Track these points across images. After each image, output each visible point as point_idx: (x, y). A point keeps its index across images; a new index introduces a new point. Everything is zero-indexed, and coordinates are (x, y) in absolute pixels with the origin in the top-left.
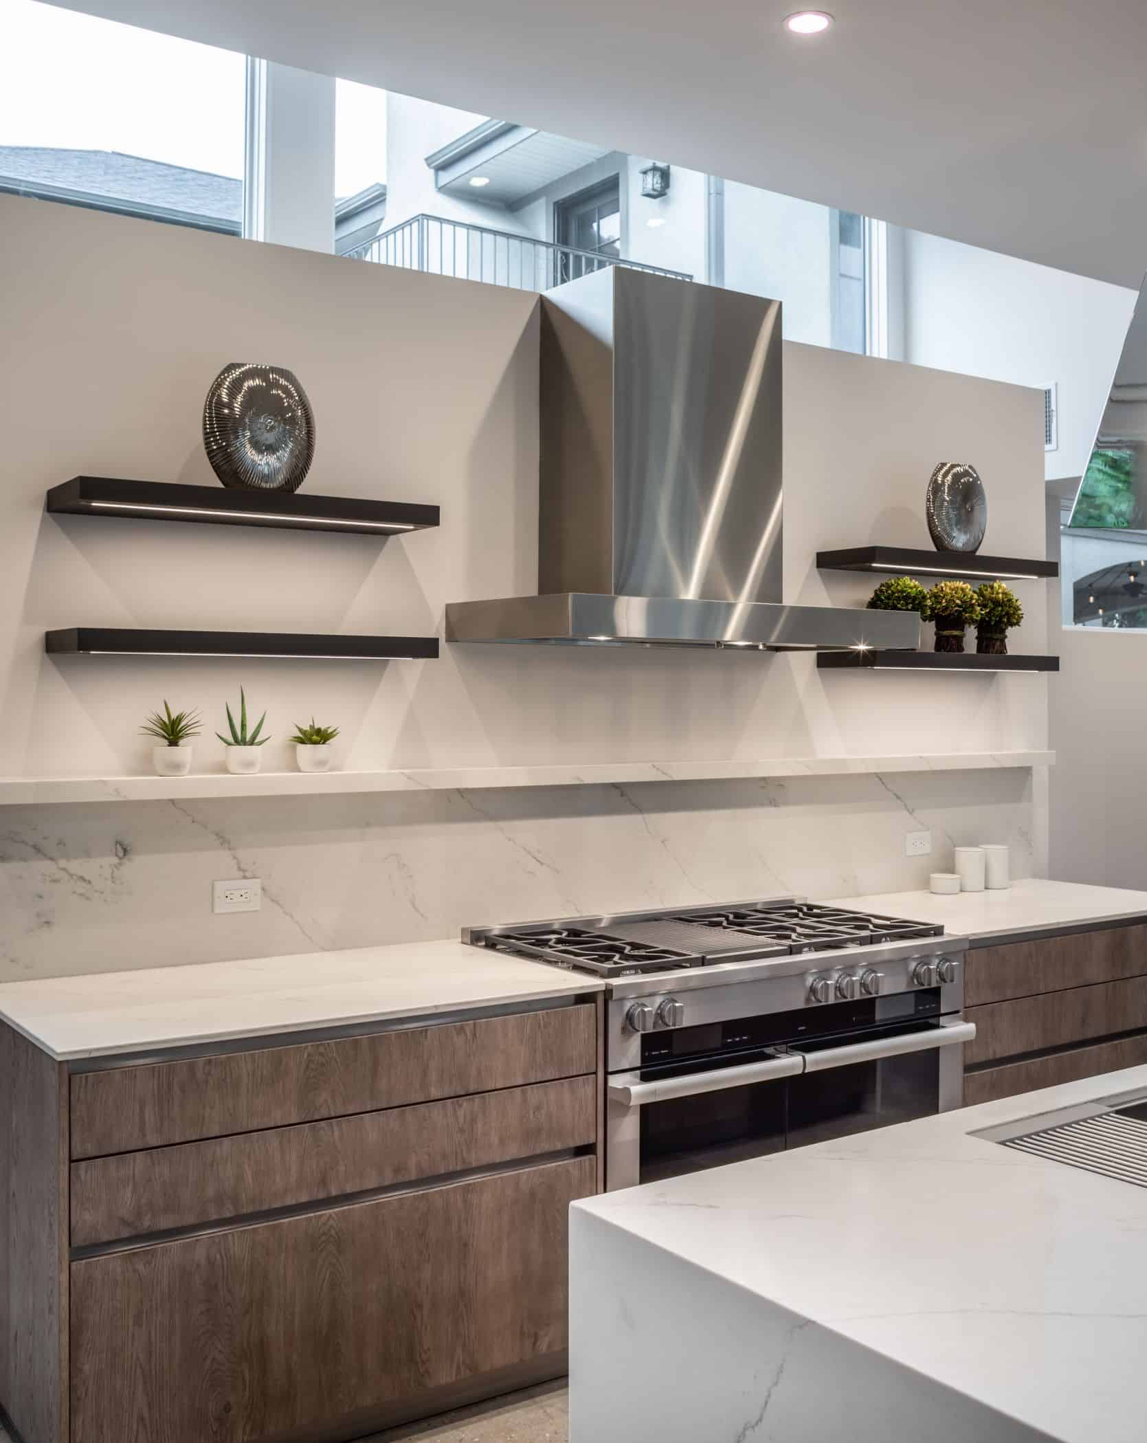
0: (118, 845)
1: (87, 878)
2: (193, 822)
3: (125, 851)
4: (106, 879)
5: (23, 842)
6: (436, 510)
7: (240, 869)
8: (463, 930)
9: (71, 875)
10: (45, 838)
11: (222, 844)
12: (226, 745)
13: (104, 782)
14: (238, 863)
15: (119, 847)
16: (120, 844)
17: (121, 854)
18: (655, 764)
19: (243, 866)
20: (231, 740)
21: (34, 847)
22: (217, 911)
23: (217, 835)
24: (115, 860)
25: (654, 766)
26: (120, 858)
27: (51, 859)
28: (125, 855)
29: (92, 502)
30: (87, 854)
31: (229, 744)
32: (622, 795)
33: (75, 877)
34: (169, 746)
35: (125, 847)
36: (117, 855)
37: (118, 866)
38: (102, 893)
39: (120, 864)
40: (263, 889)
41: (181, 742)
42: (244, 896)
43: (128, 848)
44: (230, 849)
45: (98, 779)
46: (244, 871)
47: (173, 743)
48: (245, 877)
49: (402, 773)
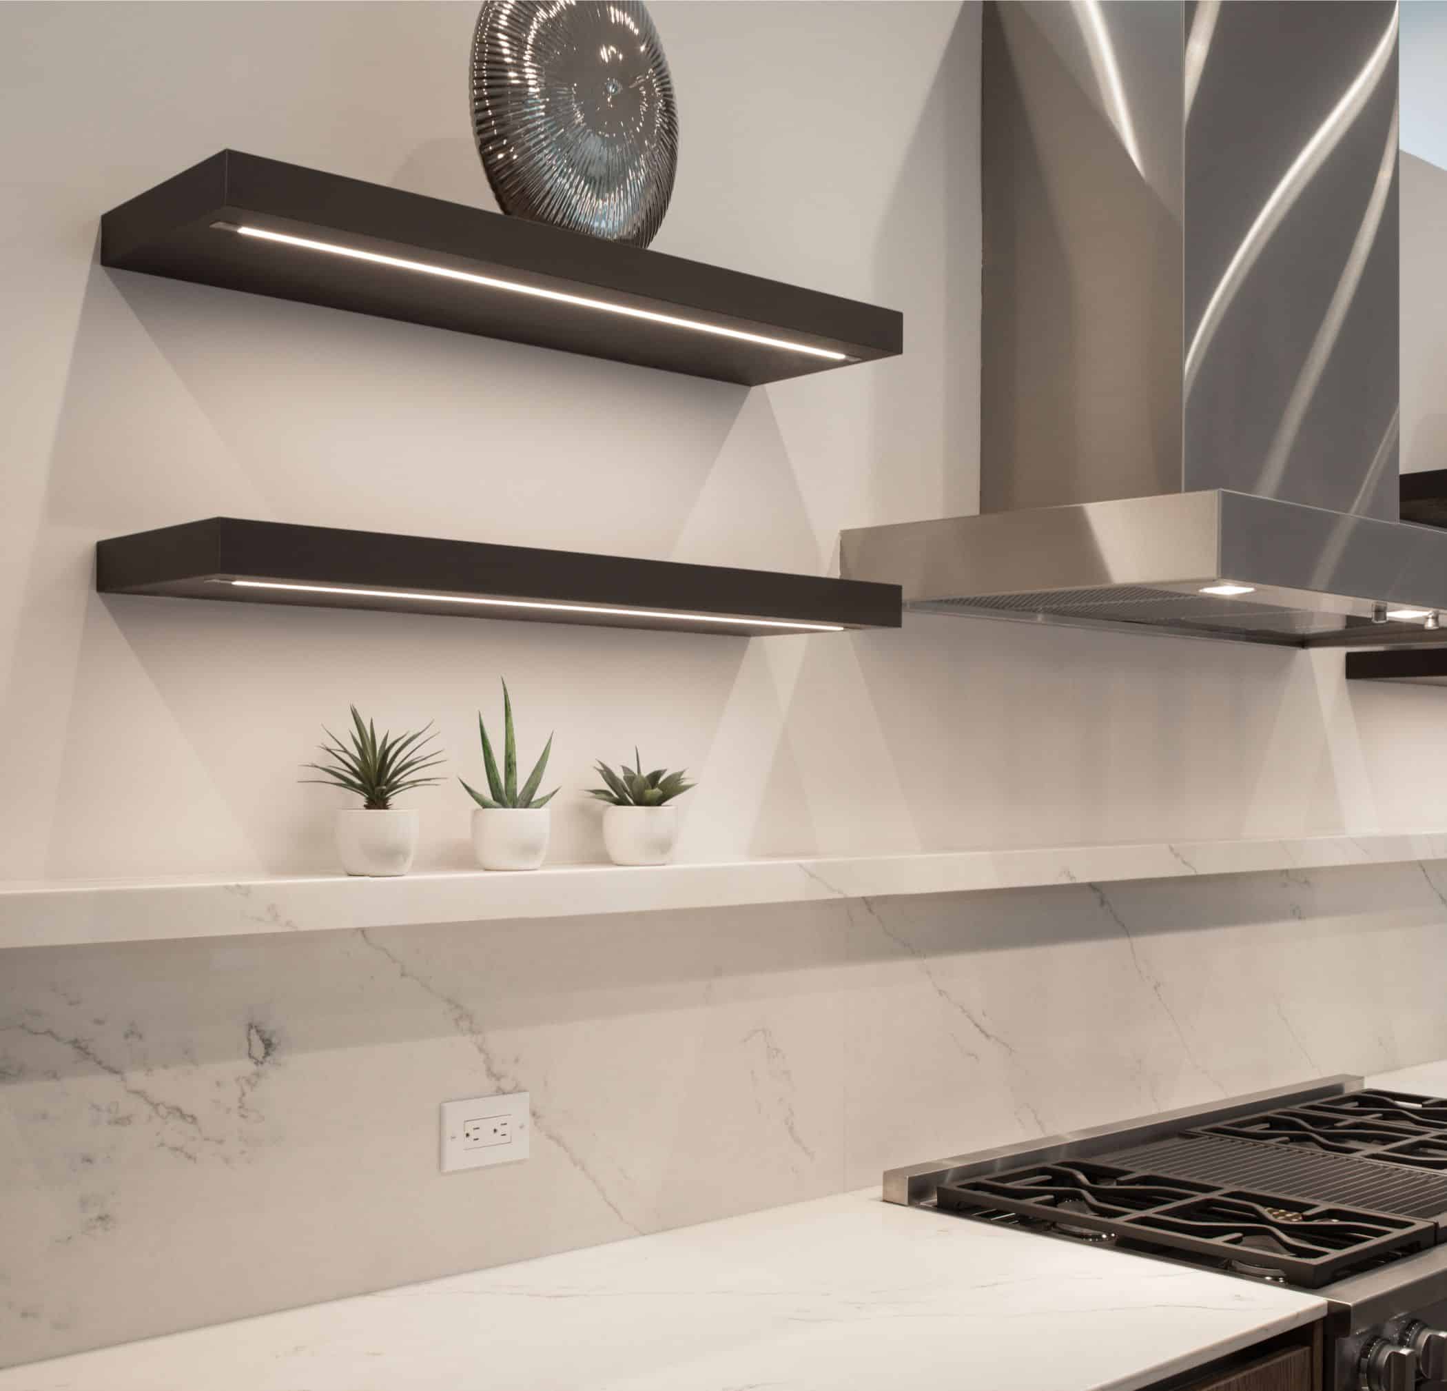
0: (253, 1031)
1: (187, 1110)
2: (403, 975)
3: (268, 1045)
4: (228, 1110)
5: (49, 1032)
6: (895, 319)
7: (491, 1074)
8: (888, 1176)
9: (155, 1106)
10: (99, 1022)
11: (456, 1021)
12: (478, 806)
13: (246, 891)
14: (488, 1062)
15: (255, 1038)
16: (258, 1031)
17: (259, 1050)
18: (1173, 845)
19: (496, 1068)
20: (487, 794)
21: (75, 1043)
22: (448, 1167)
23: (449, 1001)
24: (248, 1066)
25: (1172, 849)
26: (257, 1063)
27: (114, 1071)
28: (267, 1054)
29: (239, 225)
30: (188, 1054)
31: (485, 805)
32: (1102, 903)
33: (162, 1110)
34: (367, 807)
35: (267, 1036)
36: (250, 1056)
37: (252, 1081)
38: (221, 1142)
39: (258, 1075)
40: (534, 1114)
41: (395, 799)
42: (500, 1132)
43: (274, 1040)
44: (472, 1031)
45: (233, 883)
46: (498, 1077)
47: (377, 800)
48: (501, 1092)
49: (801, 866)
